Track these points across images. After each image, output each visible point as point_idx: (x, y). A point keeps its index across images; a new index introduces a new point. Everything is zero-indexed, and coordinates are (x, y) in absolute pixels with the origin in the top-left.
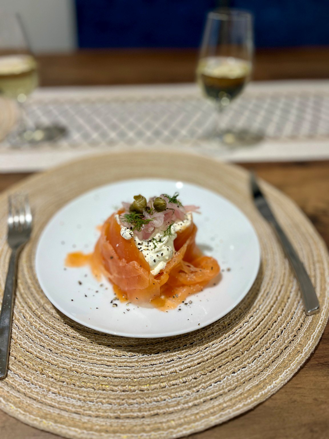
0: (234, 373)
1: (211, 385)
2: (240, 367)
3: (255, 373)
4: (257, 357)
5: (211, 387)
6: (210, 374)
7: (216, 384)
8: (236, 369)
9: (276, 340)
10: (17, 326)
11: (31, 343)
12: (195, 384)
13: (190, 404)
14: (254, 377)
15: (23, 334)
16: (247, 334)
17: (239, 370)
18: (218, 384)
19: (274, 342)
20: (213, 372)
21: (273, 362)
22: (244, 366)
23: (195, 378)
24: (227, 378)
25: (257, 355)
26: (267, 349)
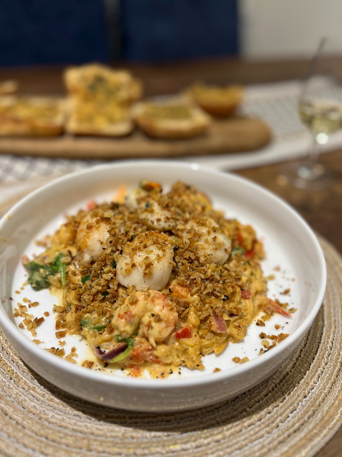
0: (305, 397)
1: (288, 417)
2: (309, 389)
3: (326, 391)
4: (319, 374)
5: (289, 419)
6: (282, 404)
7: (293, 414)
8: (306, 392)
9: (331, 353)
10: (34, 397)
11: (60, 415)
12: (272, 420)
13: (276, 443)
14: (326, 396)
15: (46, 406)
16: (301, 352)
17: (309, 392)
18: (295, 414)
19: (329, 355)
20: (285, 401)
21: (337, 376)
22: (312, 387)
23: (269, 413)
24: (301, 404)
25: (319, 372)
26: (326, 364)
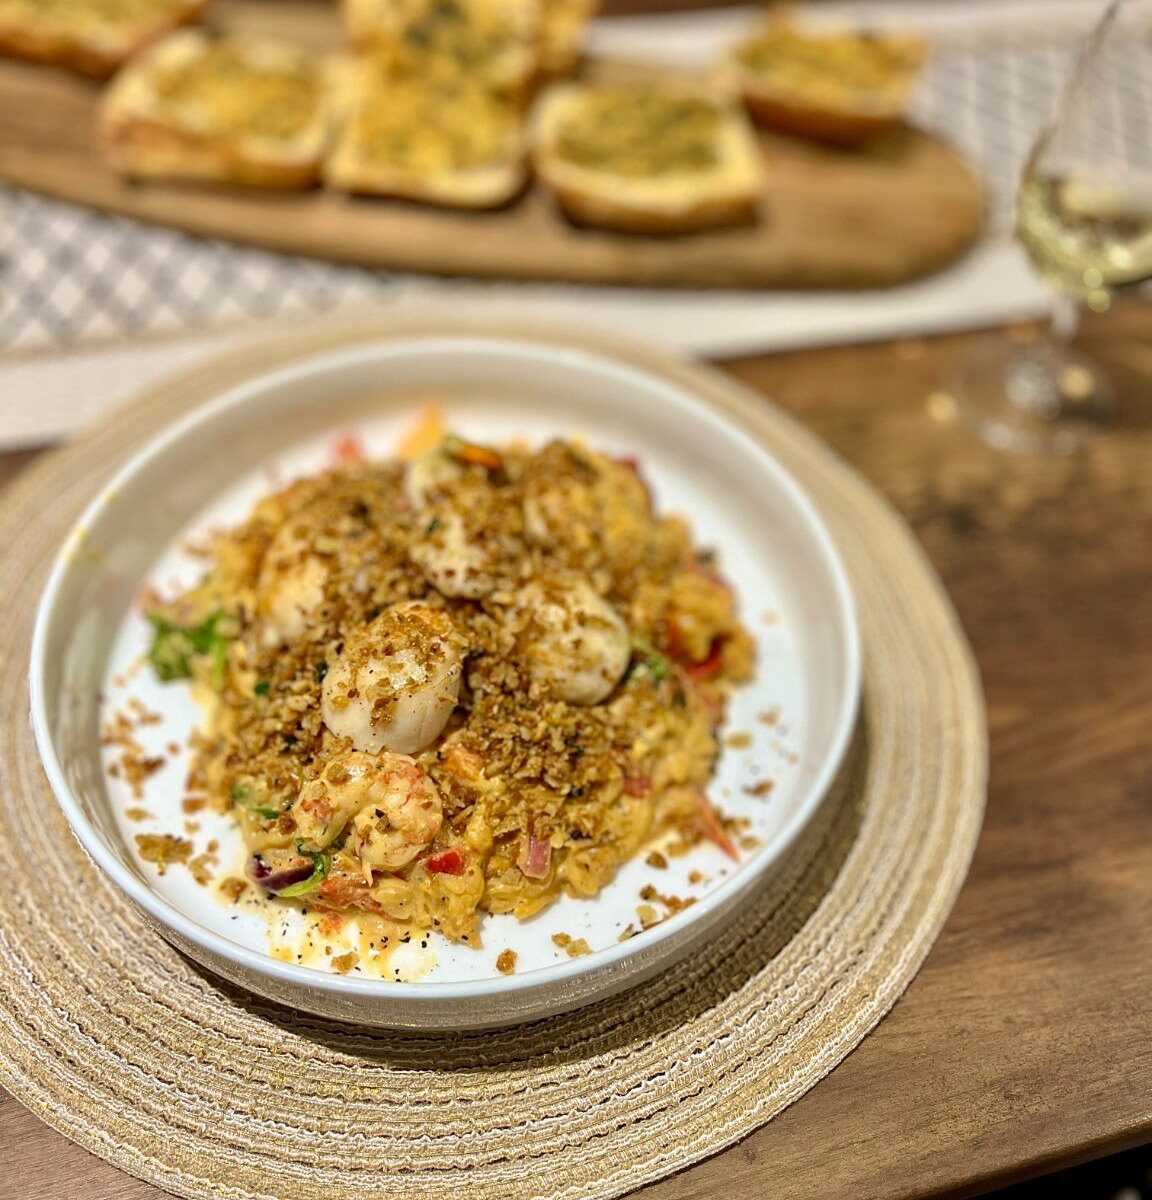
0: (698, 1051)
1: (639, 1085)
2: (715, 1036)
3: (752, 1049)
4: (759, 1006)
5: (637, 1090)
6: (637, 1054)
7: (650, 1083)
8: (704, 1040)
9: (811, 963)
10: (120, 929)
11: (165, 979)
12: (599, 1084)
13: (585, 1133)
14: (749, 1059)
15: (140, 953)
16: (739, 946)
17: (712, 1043)
18: (656, 1083)
19: (805, 966)
20: (646, 1051)
21: (799, 1020)
22: (725, 1033)
23: (599, 1067)
24: (681, 1065)
25: (760, 1001)
26: (787, 987)
